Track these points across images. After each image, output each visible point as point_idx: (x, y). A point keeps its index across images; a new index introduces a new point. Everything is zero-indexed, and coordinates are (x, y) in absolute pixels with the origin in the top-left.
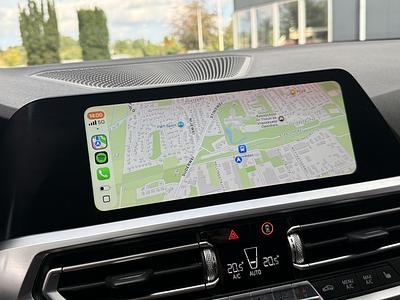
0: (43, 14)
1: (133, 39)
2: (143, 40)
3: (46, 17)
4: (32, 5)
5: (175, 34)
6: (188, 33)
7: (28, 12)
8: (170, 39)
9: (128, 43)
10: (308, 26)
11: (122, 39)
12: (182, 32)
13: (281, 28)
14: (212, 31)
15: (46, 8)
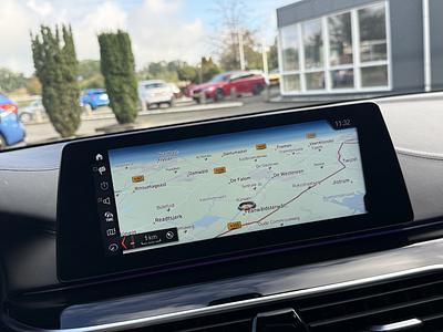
1: (168, 61)
2: (179, 61)
5: (213, 53)
6: (230, 51)
8: (208, 59)
9: (163, 65)
10: (363, 39)
11: (156, 62)
12: (221, 51)
13: (332, 42)
14: (255, 49)
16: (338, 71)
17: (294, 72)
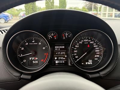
1: (74, 7)
5: (86, 6)
6: (90, 6)
11: (71, 7)
16: (117, 13)
17: (105, 12)
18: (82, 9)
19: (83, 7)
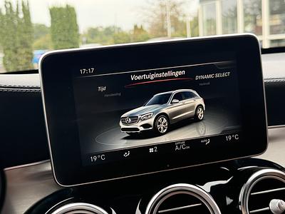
0: (18, 13)
3: (21, 16)
4: (8, 6)
7: (4, 12)
8: (139, 26)
15: (21, 8)
18: (132, 33)
19: (136, 27)
